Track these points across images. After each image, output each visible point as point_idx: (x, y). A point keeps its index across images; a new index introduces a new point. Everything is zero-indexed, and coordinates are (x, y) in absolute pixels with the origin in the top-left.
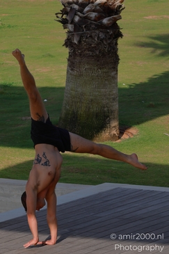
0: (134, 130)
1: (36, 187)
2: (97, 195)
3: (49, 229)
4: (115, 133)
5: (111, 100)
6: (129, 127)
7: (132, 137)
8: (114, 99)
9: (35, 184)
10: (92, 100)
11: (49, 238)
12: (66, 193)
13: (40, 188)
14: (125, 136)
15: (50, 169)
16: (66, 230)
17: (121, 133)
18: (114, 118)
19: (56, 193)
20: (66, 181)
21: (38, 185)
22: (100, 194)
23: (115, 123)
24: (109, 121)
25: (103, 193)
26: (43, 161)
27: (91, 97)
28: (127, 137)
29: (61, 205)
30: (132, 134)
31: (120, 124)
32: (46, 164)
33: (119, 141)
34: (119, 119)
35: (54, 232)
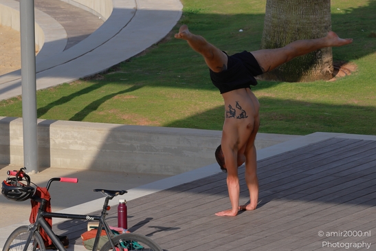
0: (351, 66)
1: (235, 147)
2: (306, 147)
3: (248, 190)
4: (328, 69)
5: (323, 29)
6: (346, 62)
7: (349, 74)
8: (326, 28)
9: (235, 143)
10: (299, 30)
11: (249, 202)
12: (268, 146)
13: (240, 145)
14: (340, 74)
15: (248, 121)
16: (268, 192)
17: (336, 69)
18: (326, 52)
19: (255, 145)
20: (267, 130)
21: (238, 143)
22: (310, 146)
23: (327, 58)
24: (321, 55)
25: (314, 144)
26: (238, 113)
27: (297, 26)
28: (344, 75)
29: (261, 161)
30: (349, 71)
31: (334, 59)
32: (242, 116)
33: (333, 79)
34: (333, 53)
35: (254, 194)
